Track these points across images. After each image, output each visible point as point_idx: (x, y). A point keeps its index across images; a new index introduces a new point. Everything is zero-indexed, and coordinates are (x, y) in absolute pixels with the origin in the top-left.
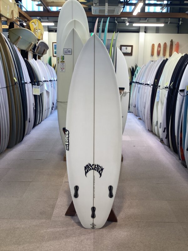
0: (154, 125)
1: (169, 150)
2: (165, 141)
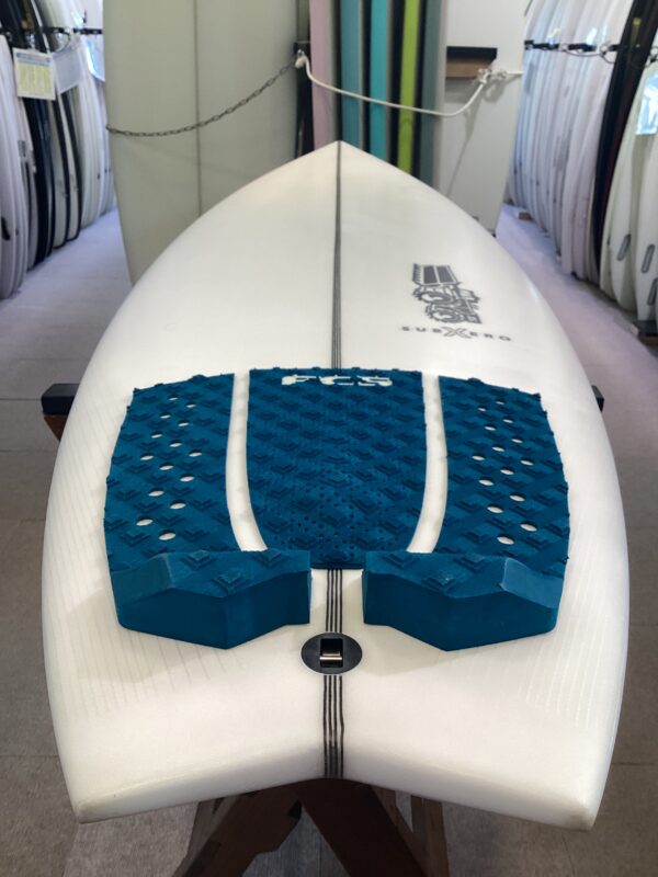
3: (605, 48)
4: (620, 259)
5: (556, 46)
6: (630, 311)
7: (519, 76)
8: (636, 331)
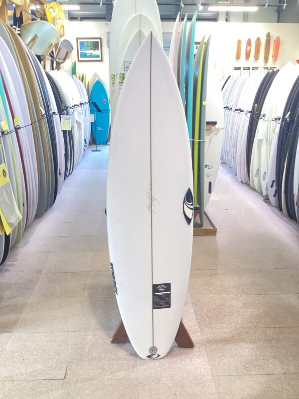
0: (252, 174)
1: (279, 213)
2: (273, 200)
3: (247, 112)
4: (256, 177)
5: (231, 109)
6: (261, 193)
7: (223, 128)
8: (263, 199)
